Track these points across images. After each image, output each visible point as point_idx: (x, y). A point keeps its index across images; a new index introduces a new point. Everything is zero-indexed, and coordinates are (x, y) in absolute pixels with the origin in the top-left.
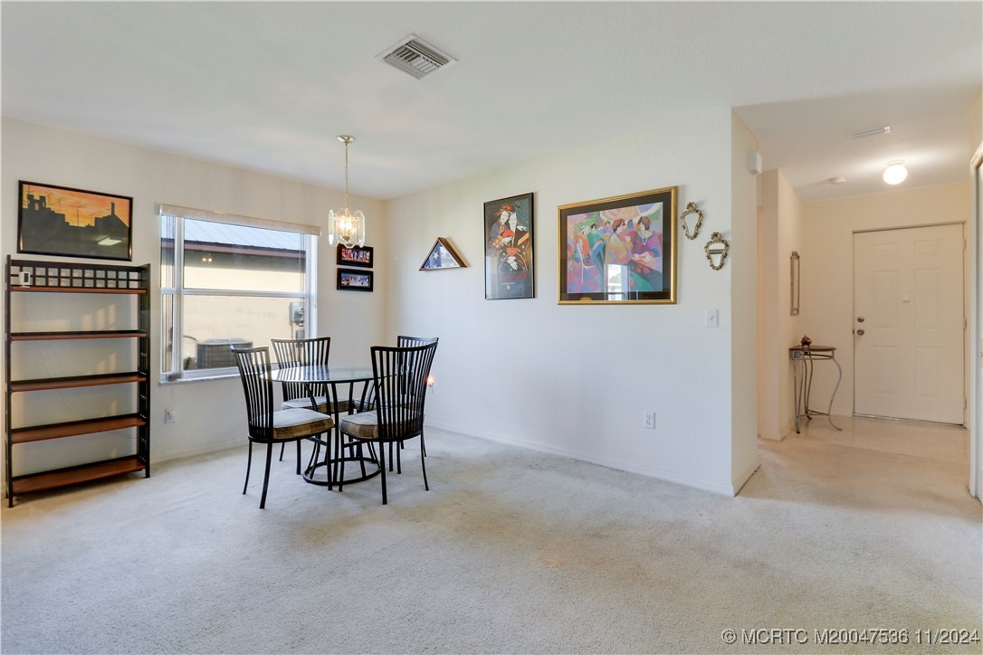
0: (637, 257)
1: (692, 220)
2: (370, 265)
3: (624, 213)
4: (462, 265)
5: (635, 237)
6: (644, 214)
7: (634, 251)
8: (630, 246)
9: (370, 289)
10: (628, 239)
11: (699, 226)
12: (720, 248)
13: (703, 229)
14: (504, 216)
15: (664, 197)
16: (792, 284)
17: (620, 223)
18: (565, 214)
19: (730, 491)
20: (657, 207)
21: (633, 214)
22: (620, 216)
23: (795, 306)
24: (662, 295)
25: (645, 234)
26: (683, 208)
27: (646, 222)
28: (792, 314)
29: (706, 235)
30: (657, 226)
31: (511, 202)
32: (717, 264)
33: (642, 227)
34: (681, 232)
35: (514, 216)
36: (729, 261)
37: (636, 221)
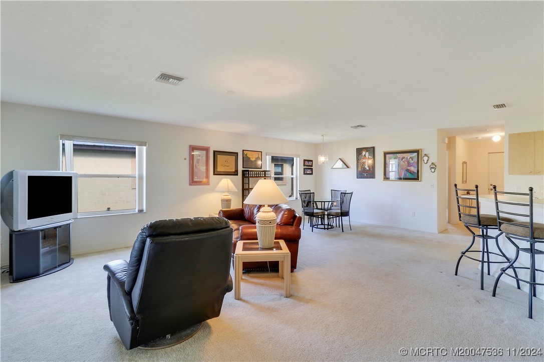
0: (409, 168)
1: (426, 159)
2: (312, 166)
3: (405, 155)
4: (348, 167)
5: (409, 163)
6: (411, 156)
7: (408, 166)
8: (407, 165)
9: (312, 174)
10: (406, 162)
11: (428, 160)
12: (433, 167)
13: (429, 161)
14: (364, 153)
15: (417, 152)
16: (463, 173)
17: (404, 158)
18: (385, 154)
19: (437, 232)
20: (415, 154)
21: (408, 156)
22: (404, 156)
23: (465, 180)
24: (417, 179)
25: (411, 162)
26: (423, 155)
27: (412, 158)
28: (463, 183)
29: (430, 163)
30: (415, 159)
31: (366, 149)
32: (433, 171)
33: (411, 159)
34: (422, 162)
35: (367, 153)
36: (436, 170)
37: (409, 158)
